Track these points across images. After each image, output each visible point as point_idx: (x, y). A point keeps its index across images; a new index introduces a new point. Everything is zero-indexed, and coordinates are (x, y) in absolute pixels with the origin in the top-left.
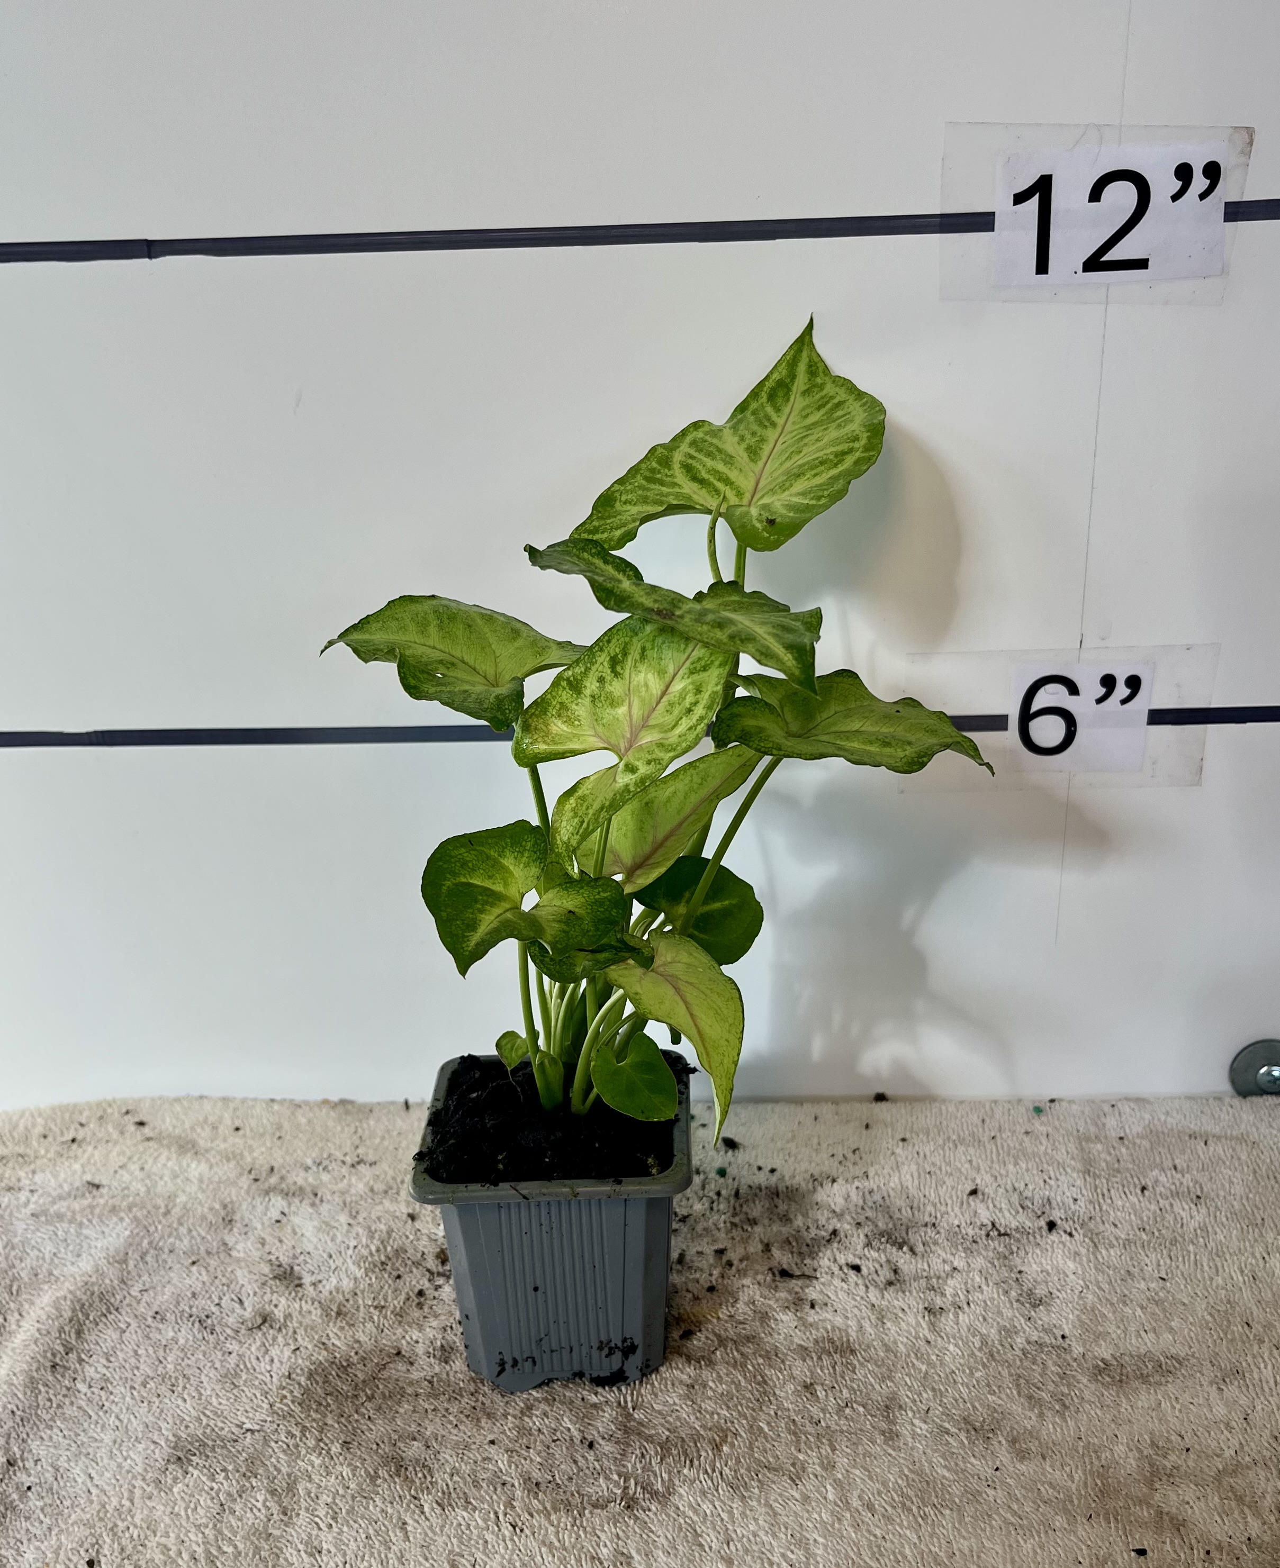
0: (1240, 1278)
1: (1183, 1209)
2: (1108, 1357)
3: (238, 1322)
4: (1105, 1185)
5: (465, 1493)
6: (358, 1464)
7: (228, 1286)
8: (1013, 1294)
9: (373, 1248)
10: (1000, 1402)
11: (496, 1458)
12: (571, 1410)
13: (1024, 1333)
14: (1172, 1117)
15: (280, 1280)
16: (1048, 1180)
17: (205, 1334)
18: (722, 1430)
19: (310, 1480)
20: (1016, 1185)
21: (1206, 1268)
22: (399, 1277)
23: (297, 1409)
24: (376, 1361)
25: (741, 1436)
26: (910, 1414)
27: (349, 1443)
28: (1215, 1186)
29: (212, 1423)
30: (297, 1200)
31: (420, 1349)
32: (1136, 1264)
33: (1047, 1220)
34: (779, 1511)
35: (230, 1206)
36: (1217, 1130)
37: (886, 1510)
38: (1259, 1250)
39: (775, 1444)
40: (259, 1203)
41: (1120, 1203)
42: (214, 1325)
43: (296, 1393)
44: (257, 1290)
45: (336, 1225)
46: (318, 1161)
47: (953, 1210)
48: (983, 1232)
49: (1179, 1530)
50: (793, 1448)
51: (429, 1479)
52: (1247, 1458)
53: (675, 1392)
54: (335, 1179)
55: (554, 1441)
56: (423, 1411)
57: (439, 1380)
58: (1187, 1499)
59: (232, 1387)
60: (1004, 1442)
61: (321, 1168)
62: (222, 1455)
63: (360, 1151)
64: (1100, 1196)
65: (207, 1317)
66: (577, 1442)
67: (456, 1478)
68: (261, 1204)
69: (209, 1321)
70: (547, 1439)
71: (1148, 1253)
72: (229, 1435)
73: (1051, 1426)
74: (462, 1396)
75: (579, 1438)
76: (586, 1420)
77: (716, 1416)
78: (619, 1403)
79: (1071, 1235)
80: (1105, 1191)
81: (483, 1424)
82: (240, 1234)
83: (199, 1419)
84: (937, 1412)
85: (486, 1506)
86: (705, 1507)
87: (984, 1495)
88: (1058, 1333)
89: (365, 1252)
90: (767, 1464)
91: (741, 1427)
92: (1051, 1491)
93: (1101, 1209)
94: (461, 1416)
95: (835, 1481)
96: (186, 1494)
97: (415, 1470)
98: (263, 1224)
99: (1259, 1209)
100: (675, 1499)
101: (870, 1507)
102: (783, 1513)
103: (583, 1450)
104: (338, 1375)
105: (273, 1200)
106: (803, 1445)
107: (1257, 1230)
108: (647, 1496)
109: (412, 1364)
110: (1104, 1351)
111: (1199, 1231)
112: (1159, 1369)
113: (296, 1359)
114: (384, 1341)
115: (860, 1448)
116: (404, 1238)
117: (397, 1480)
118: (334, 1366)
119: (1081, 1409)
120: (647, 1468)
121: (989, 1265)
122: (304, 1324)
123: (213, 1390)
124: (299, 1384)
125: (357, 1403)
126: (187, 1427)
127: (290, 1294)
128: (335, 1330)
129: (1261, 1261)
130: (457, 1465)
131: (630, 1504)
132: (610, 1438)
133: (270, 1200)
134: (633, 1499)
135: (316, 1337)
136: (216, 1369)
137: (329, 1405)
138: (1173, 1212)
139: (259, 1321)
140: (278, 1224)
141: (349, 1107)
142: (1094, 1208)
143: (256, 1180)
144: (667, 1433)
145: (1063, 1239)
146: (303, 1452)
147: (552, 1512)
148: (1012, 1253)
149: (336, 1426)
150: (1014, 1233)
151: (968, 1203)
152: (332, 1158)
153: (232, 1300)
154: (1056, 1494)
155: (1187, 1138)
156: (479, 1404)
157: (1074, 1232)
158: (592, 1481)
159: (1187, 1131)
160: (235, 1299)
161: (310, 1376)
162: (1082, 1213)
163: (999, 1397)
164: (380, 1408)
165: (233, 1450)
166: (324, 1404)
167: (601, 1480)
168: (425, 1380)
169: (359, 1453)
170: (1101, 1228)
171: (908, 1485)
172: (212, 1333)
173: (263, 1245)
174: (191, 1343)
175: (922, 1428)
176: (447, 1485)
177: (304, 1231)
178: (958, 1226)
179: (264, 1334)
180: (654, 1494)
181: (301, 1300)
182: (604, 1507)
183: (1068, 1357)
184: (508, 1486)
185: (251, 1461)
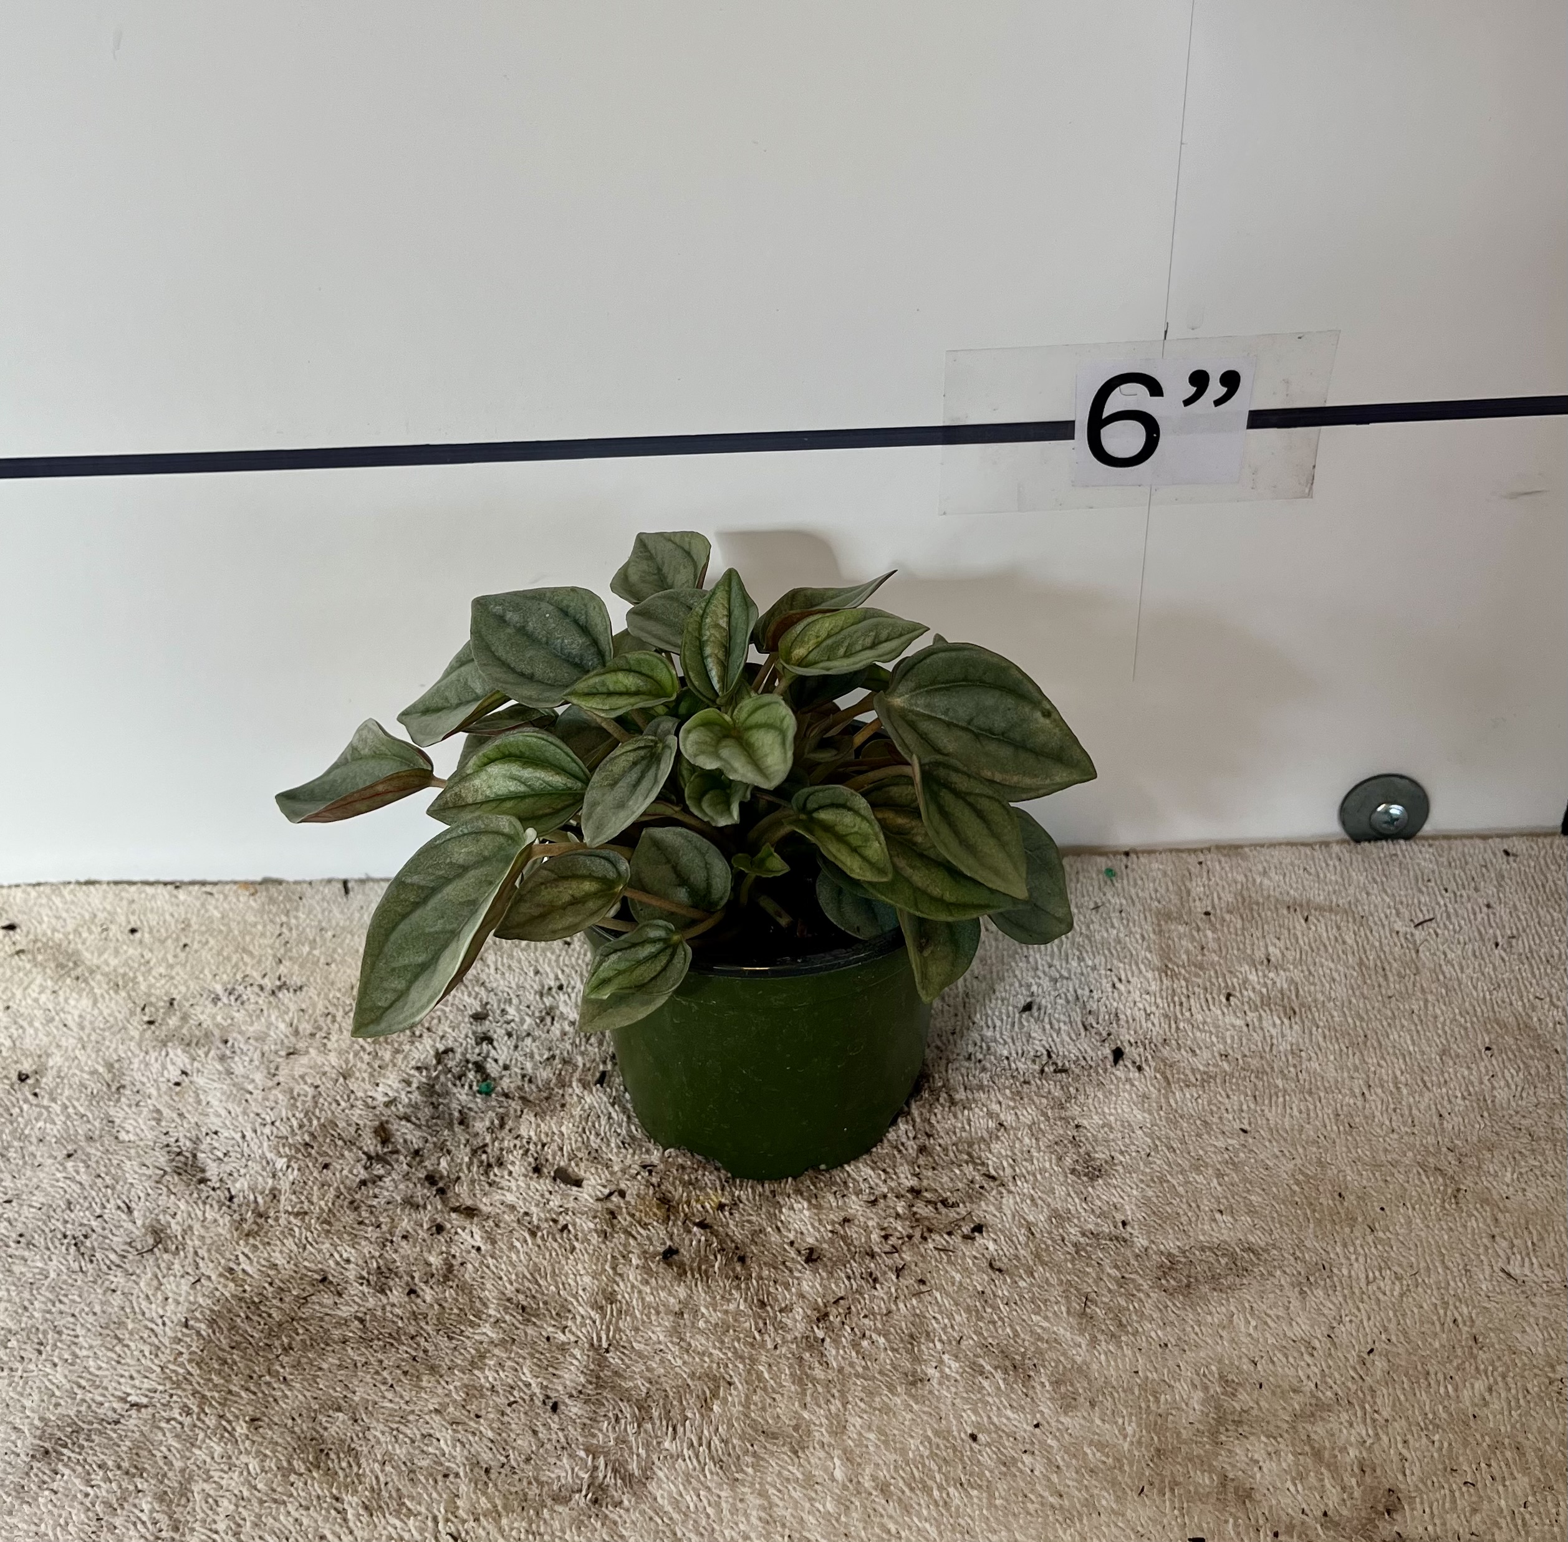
0: (1335, 1128)
1: (1274, 1025)
2: (1175, 1252)
3: (126, 1243)
4: (1185, 991)
5: (398, 1490)
6: (268, 1452)
7: (113, 1188)
8: (1068, 1161)
9: (295, 1123)
10: (1046, 1324)
11: (438, 1435)
12: (532, 1356)
13: (1079, 1218)
14: (1270, 879)
15: (180, 1174)
16: (1118, 985)
17: (83, 1264)
18: (715, 1379)
19: (208, 1479)
20: (1079, 992)
21: (1296, 1113)
22: (326, 1166)
23: (195, 1371)
24: (295, 1293)
25: (736, 1388)
26: (939, 1346)
27: (258, 1420)
28: (1312, 988)
29: (88, 1396)
30: (201, 1052)
31: (351, 1273)
32: (1215, 1109)
33: (1114, 1047)
34: (777, 1501)
35: (117, 1065)
36: (1320, 899)
37: (903, 1492)
38: (1358, 1084)
39: (777, 1396)
40: (153, 1060)
41: (1200, 1018)
42: (93, 1249)
43: (194, 1349)
44: (150, 1191)
45: (250, 1087)
46: (229, 987)
47: (1001, 1034)
48: (1037, 1067)
49: (1244, 1503)
50: (797, 1404)
51: (355, 1469)
52: (1329, 1394)
53: (660, 1325)
54: (250, 1016)
55: (510, 1405)
56: (351, 1366)
57: (374, 1318)
58: (1256, 1457)
59: (115, 1342)
60: (1047, 1384)
61: (232, 998)
62: (99, 1445)
63: (282, 970)
64: (1178, 1007)
65: (86, 1237)
66: (538, 1403)
67: (388, 1468)
68: (156, 1060)
69: (88, 1243)
70: (501, 1401)
71: (1230, 1093)
72: (110, 1413)
73: (1103, 1357)
74: (399, 1341)
75: (541, 1398)
76: (550, 1369)
77: (707, 1359)
78: (592, 1345)
79: (1140, 1068)
80: (1184, 999)
81: (424, 1384)
82: (130, 1106)
83: (73, 1395)
84: (971, 1342)
85: (423, 1510)
86: (688, 1498)
87: (1020, 1465)
88: (1119, 1217)
89: (284, 1131)
90: (765, 1427)
91: (737, 1372)
92: (1098, 1455)
93: (1178, 1028)
94: (399, 1372)
95: (845, 1451)
96: (55, 1506)
97: (339, 1457)
98: (159, 1089)
99: (1362, 1019)
100: (652, 1486)
101: (884, 1489)
102: (781, 1504)
103: (546, 1415)
104: (247, 1317)
105: (171, 1054)
106: (808, 1399)
107: (1358, 1054)
108: (619, 1481)
109: (340, 1295)
110: (1171, 1244)
111: (1290, 1058)
112: (1233, 1266)
113: (196, 1297)
114: (306, 1263)
115: (877, 1399)
116: (334, 1105)
117: (315, 1474)
118: (243, 1305)
119: (1140, 1330)
120: (622, 1440)
121: (1042, 1119)
122: (208, 1241)
123: (91, 1347)
124: (198, 1333)
125: (271, 1356)
126: (57, 1405)
127: (191, 1195)
128: (246, 1251)
129: (1360, 1098)
130: (390, 1447)
131: (599, 1496)
132: (579, 1394)
133: (167, 1055)
134: (603, 1488)
135: (223, 1261)
136: (95, 1314)
137: (235, 1363)
138: (1262, 1029)
139: (151, 1241)
140: (178, 1089)
141: (273, 890)
142: (1170, 1027)
143: (151, 1023)
144: (648, 1385)
145: (1131, 1075)
146: (201, 1435)
147: (504, 1513)
148: (1069, 1098)
149: (243, 1394)
150: (1073, 1066)
151: (1020, 1022)
152: (249, 980)
153: (119, 1208)
154: (1104, 1459)
155: (1285, 912)
156: (421, 1354)
157: (1144, 1065)
158: (553, 1460)
159: (1287, 898)
160: (122, 1205)
161: (212, 1323)
162: (1155, 1033)
163: (1046, 1318)
164: (299, 1362)
165: (114, 1435)
166: (229, 1361)
167: (565, 1460)
168: (356, 1318)
169: (270, 1433)
170: (1178, 1057)
171: (932, 1452)
172: (91, 1261)
173: (158, 1121)
174: (65, 1277)
175: (953, 1366)
176: (377, 1478)
177: (209, 1099)
178: (1007, 1058)
179: (157, 1259)
180: (628, 1479)
181: (204, 1203)
182: (566, 1501)
183: (1129, 1253)
184: (451, 1477)
185: (136, 1450)
